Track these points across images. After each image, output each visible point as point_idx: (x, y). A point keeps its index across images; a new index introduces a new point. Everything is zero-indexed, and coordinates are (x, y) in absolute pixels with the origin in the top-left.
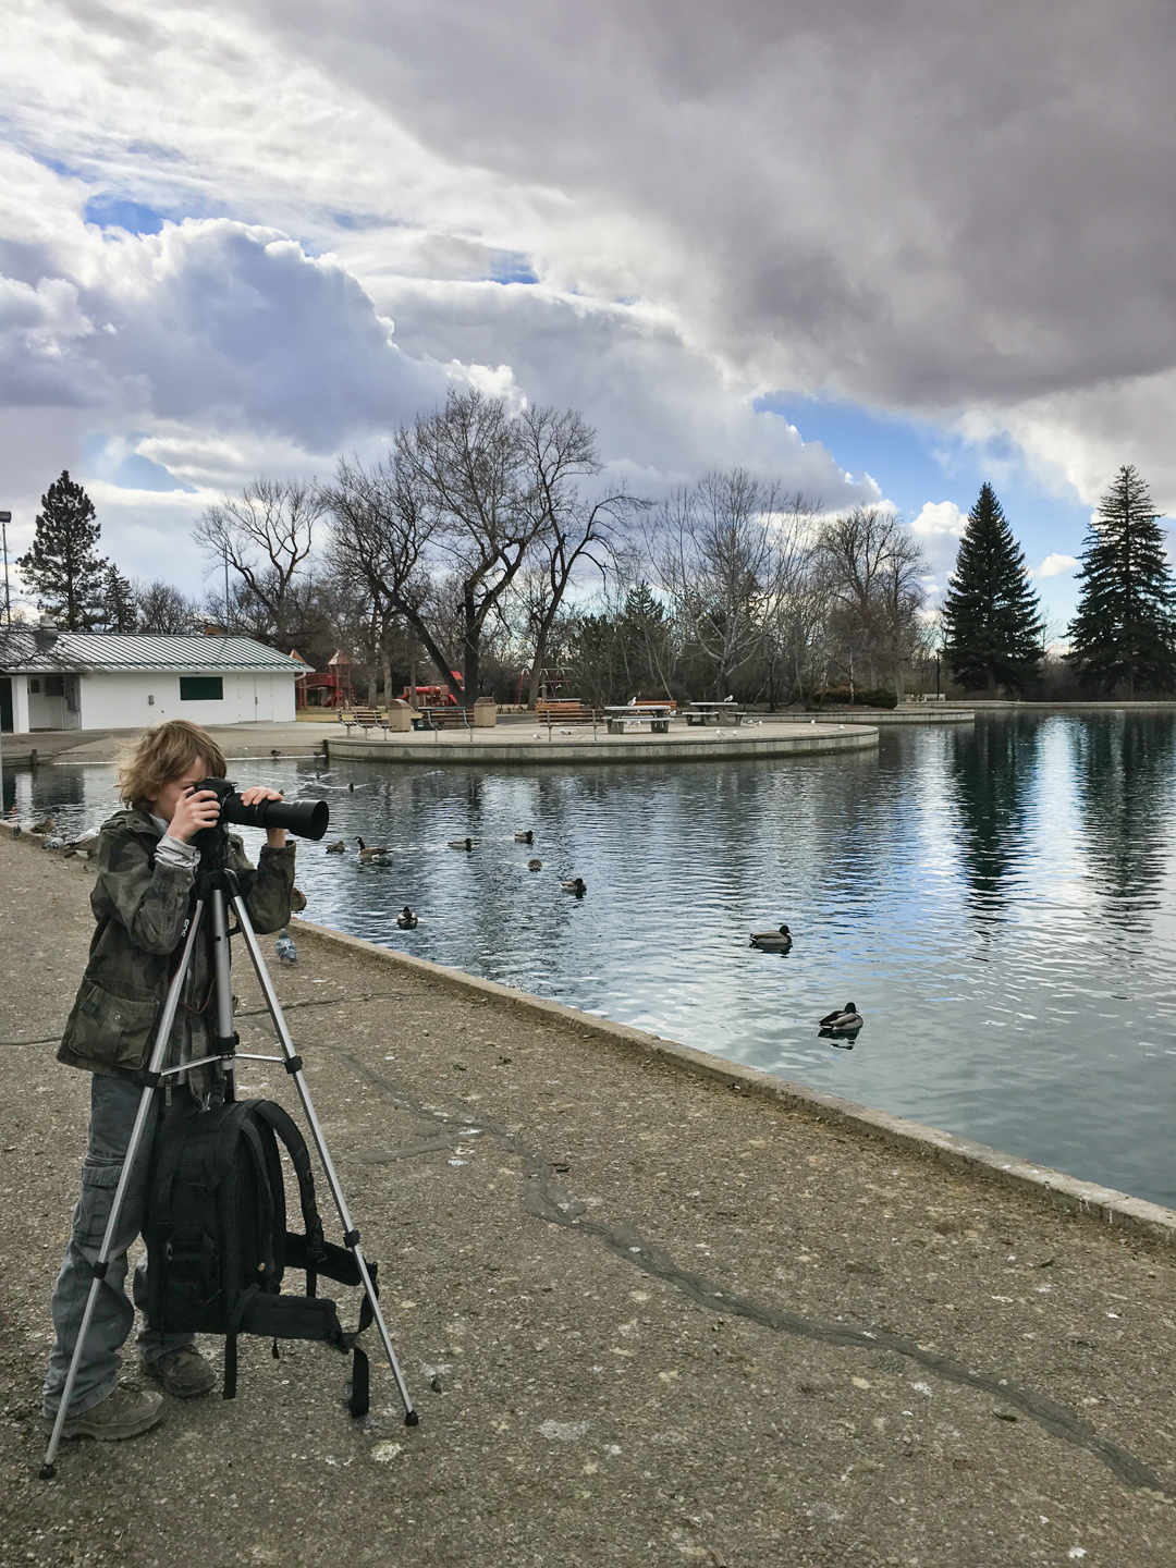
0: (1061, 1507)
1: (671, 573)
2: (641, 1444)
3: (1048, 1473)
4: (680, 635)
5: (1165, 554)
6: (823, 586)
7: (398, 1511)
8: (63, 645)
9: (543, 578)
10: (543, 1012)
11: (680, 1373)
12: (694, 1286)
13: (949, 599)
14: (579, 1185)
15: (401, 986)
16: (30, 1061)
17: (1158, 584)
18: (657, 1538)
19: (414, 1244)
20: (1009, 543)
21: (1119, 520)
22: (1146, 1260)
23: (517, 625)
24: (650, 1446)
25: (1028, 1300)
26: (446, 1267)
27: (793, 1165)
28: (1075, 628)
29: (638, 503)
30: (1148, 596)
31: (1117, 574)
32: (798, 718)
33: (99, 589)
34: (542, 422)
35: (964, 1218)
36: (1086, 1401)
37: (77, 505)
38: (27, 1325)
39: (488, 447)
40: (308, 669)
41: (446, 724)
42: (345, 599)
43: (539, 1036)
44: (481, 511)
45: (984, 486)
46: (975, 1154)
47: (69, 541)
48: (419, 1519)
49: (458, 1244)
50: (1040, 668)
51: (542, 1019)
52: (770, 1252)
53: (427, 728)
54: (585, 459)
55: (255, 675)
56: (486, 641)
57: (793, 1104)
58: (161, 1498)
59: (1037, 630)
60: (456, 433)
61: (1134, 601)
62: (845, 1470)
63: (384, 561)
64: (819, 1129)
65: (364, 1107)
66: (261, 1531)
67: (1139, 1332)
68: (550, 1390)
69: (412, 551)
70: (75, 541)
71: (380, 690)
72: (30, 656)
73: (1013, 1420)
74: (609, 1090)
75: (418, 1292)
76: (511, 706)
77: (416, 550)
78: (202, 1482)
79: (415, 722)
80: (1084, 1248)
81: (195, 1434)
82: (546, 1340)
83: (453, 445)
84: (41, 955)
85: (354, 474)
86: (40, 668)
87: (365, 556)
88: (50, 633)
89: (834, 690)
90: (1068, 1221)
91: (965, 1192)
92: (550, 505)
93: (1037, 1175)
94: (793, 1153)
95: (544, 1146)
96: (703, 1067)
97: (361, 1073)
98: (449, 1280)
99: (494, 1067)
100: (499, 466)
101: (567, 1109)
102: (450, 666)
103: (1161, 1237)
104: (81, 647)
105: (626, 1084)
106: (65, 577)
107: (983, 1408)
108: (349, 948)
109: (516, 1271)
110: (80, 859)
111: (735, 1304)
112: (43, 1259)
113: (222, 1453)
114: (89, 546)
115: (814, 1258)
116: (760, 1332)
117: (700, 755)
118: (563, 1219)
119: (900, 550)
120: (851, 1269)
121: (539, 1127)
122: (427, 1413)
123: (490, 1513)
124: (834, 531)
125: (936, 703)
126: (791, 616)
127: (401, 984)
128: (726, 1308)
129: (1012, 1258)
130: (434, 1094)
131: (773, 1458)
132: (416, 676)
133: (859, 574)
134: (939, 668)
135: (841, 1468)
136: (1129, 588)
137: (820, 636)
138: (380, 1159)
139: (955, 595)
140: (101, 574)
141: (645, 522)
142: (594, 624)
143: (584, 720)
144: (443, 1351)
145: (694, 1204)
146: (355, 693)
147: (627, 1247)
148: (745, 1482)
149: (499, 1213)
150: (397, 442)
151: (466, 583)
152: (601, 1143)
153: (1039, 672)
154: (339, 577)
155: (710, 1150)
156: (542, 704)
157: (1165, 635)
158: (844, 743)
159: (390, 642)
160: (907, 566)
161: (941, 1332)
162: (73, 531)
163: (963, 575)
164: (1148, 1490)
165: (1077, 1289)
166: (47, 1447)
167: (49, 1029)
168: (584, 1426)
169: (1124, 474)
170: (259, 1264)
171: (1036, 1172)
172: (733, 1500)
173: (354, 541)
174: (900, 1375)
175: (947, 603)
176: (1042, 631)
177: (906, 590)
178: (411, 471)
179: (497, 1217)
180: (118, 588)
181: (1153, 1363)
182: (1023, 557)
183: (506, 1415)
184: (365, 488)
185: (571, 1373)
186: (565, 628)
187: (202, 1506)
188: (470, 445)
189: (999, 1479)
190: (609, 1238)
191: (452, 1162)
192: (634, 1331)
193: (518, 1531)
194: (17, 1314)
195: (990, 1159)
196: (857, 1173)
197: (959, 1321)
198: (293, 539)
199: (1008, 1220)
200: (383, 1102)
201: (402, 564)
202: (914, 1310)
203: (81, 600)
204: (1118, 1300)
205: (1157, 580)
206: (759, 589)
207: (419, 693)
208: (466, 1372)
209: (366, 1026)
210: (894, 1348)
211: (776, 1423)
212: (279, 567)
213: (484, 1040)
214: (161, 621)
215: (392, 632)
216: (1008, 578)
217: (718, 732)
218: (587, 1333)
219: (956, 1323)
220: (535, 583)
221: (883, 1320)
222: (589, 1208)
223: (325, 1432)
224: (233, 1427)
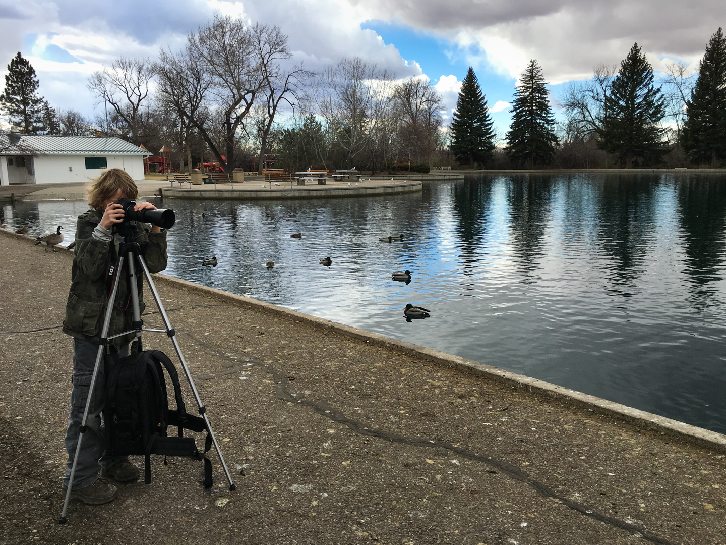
0: (516, 507)
1: (325, 108)
2: (336, 492)
3: (510, 494)
4: (329, 138)
5: (549, 101)
6: (396, 116)
7: (230, 526)
8: (23, 141)
9: (264, 110)
10: (277, 311)
11: (351, 462)
12: (355, 426)
13: (453, 122)
14: (300, 385)
15: (209, 302)
16: (30, 340)
17: (545, 115)
18: (346, 530)
19: (226, 414)
20: (480, 95)
21: (529, 85)
22: (546, 406)
23: (252, 134)
24: (340, 492)
25: (498, 424)
26: (242, 423)
27: (395, 373)
28: (509, 136)
29: (309, 73)
30: (541, 121)
31: (528, 110)
32: (385, 178)
33: (40, 113)
34: (261, 32)
35: (469, 392)
36: (524, 464)
37: (26, 70)
38: (45, 458)
39: (235, 44)
40: (149, 154)
41: (220, 180)
42: (166, 119)
43: (276, 322)
44: (233, 76)
45: (470, 68)
46: (473, 365)
47: (23, 88)
48: (240, 529)
49: (247, 413)
50: (493, 154)
51: (277, 315)
52: (387, 410)
53: (210, 183)
54: (283, 51)
55: (123, 156)
56: (237, 141)
57: (394, 348)
58: (119, 529)
59: (493, 136)
60: (219, 36)
61: (535, 123)
62: (425, 497)
63: (185, 101)
64: (405, 358)
65: (197, 355)
66: (168, 539)
67: (545, 435)
68: (294, 472)
69: (199, 96)
70: (26, 88)
71: (186, 164)
72: (7, 147)
73: (494, 473)
74: (310, 345)
75: (231, 434)
76: (250, 173)
77: (201, 95)
78: (137, 521)
79: (204, 180)
80: (520, 402)
81: (132, 500)
82: (291, 451)
83: (217, 42)
84: (29, 291)
85: (168, 56)
86: (12, 153)
87: (175, 98)
88: (17, 135)
89: (401, 165)
90: (513, 391)
91: (469, 381)
92: (267, 74)
93: (500, 373)
94: (394, 368)
95: (283, 369)
96: (352, 333)
97: (194, 341)
98: (244, 428)
99: (257, 336)
100: (241, 54)
101: (292, 354)
102: (220, 153)
103: (552, 396)
104: (32, 142)
105: (318, 342)
106: (22, 107)
107: (482, 469)
108: (182, 285)
109: (275, 423)
110: (43, 246)
111: (373, 432)
112: (49, 429)
113: (146, 507)
114: (33, 91)
115: (406, 411)
116: (385, 443)
117: (341, 195)
118: (294, 400)
119: (431, 98)
120: (423, 415)
121: (280, 362)
122: (239, 485)
123: (271, 524)
124: (401, 89)
125: (447, 171)
126: (381, 129)
127: (208, 301)
128: (369, 434)
129: (491, 407)
130: (230, 349)
131: (394, 494)
132: (203, 157)
133: (413, 110)
134: (448, 154)
135: (423, 496)
136: (533, 117)
137: (395, 139)
138: (207, 378)
139: (456, 120)
140: (41, 106)
141: (312, 83)
142: (289, 133)
143: (285, 179)
144: (244, 458)
145: (353, 391)
146: (173, 166)
147: (324, 411)
148: (383, 505)
149: (265, 399)
150: (190, 41)
151: (226, 112)
152: (308, 367)
153: (492, 156)
154: (163, 108)
155: (358, 368)
156: (265, 171)
157: (548, 139)
158: (407, 189)
159: (190, 141)
160: (435, 106)
161: (462, 439)
162: (25, 83)
163: (459, 110)
164: (552, 498)
165: (518, 419)
166: (62, 510)
167: (38, 325)
168: (311, 486)
169: (532, 64)
170: (158, 424)
171: (499, 371)
172: (377, 512)
173: (170, 90)
174: (446, 457)
175: (453, 124)
176: (494, 137)
177: (434, 117)
178: (197, 55)
179: (264, 401)
180: (49, 113)
181: (551, 447)
182: (486, 102)
183: (275, 483)
184: (174, 63)
185: (303, 464)
186: (275, 135)
187: (139, 530)
188: (226, 43)
189: (490, 497)
190: (316, 407)
191: (241, 378)
192: (330, 446)
193: (284, 531)
194: (39, 453)
195: (480, 367)
196: (423, 376)
197: (470, 434)
198: (139, 89)
199: (488, 392)
200: (206, 353)
201: (195, 102)
202: (450, 430)
203: (31, 118)
204: (536, 422)
205: (545, 113)
206: (366, 116)
207: (205, 166)
208: (255, 467)
209: (194, 320)
210: (443, 447)
211: (394, 480)
212: (132, 103)
213: (250, 325)
214: (72, 129)
215: (190, 136)
216: (480, 112)
217: (349, 184)
218: (309, 447)
219: (468, 435)
220: (260, 112)
221: (438, 436)
222: (305, 395)
223: (193, 496)
224: (150, 496)
